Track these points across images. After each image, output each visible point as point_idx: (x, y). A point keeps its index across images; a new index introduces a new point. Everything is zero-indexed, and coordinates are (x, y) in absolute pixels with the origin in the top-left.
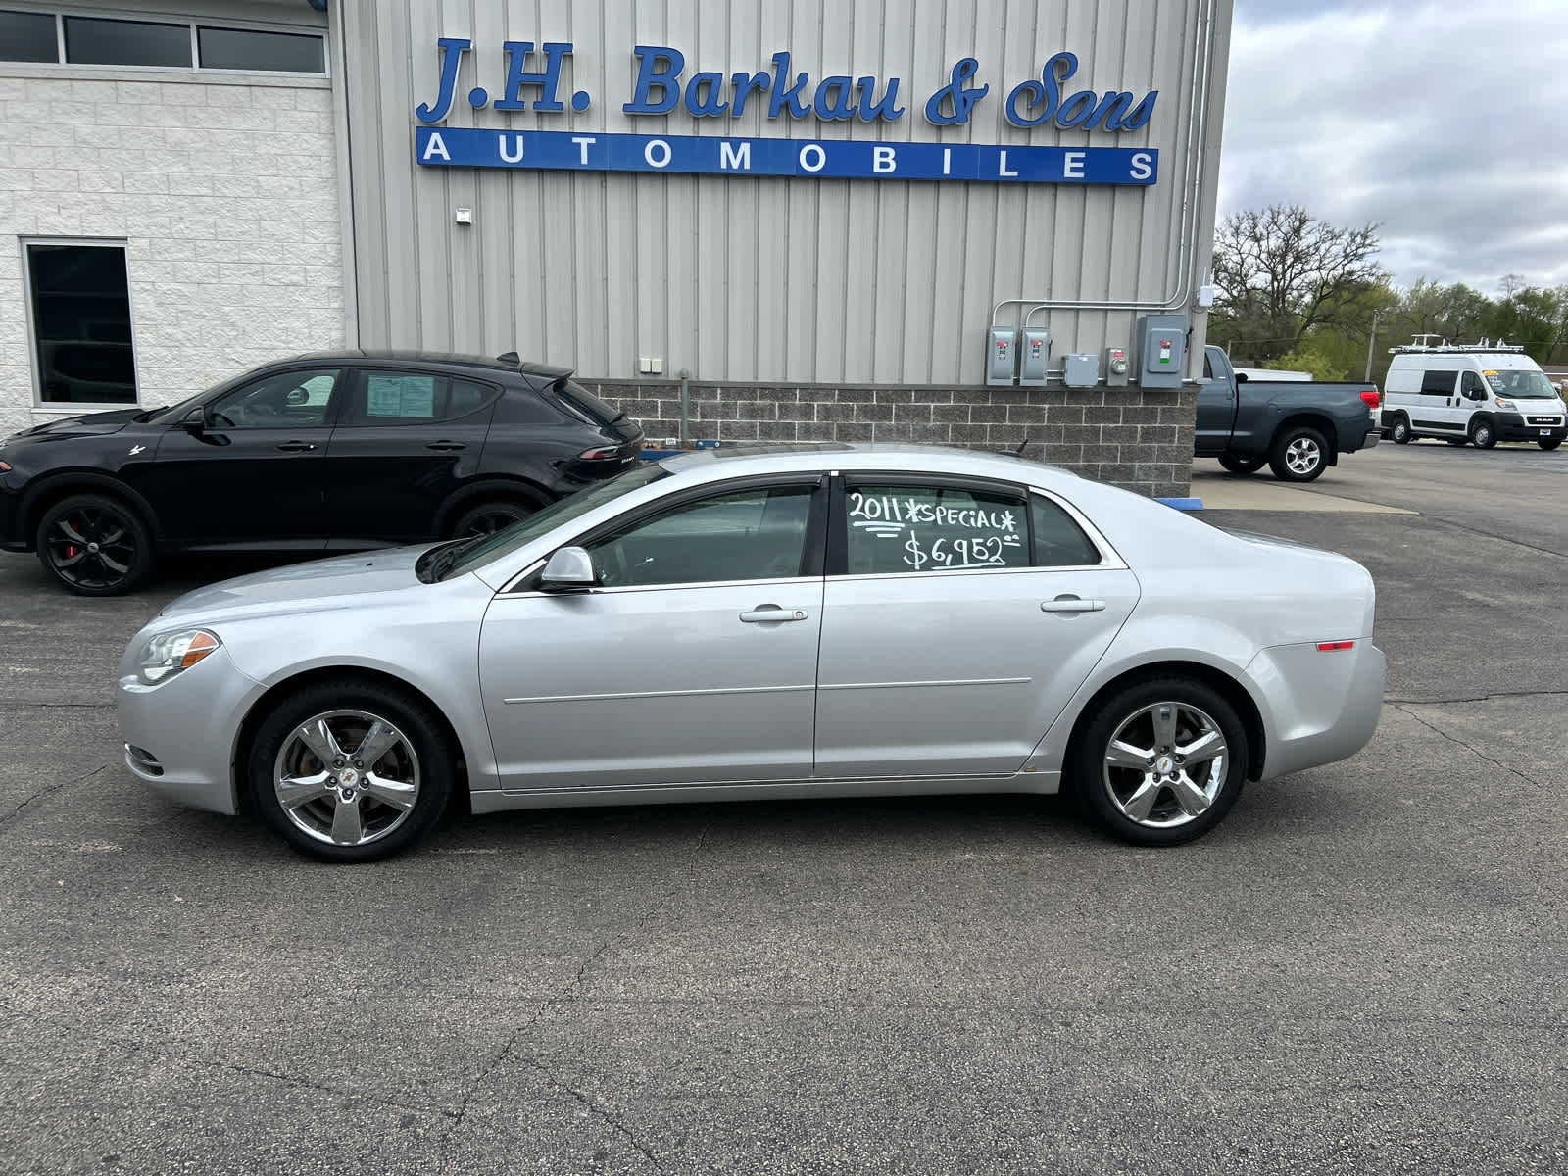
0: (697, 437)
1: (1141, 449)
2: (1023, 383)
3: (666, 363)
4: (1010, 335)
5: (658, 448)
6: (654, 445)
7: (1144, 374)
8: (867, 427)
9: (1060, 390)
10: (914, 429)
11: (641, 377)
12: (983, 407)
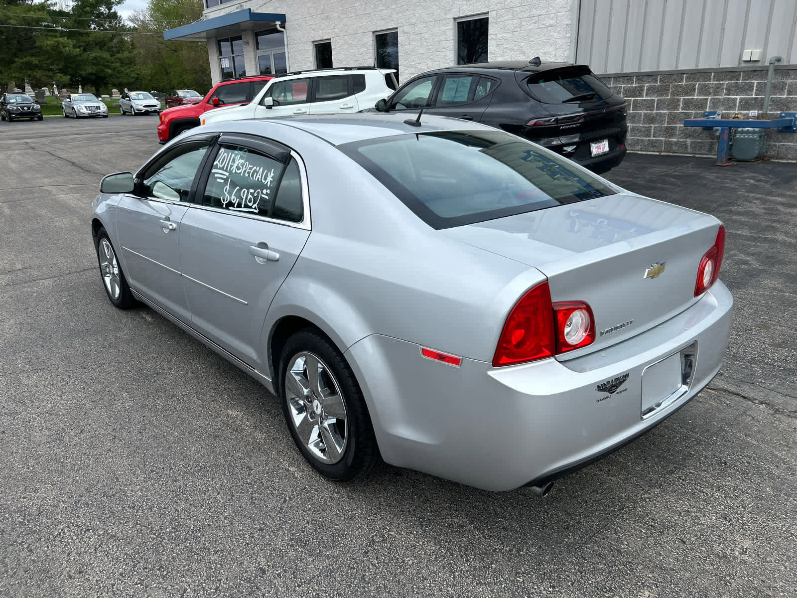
0: (781, 110)
3: (764, 54)
5: (741, 118)
6: (739, 116)
11: (743, 65)
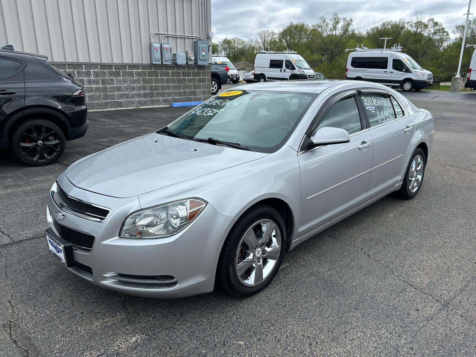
1: (198, 85)
2: (164, 63)
4: (158, 45)
7: (198, 60)
8: (112, 80)
9: (175, 65)
10: (129, 80)
12: (151, 71)
